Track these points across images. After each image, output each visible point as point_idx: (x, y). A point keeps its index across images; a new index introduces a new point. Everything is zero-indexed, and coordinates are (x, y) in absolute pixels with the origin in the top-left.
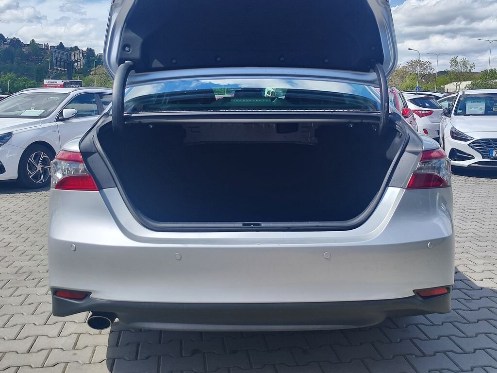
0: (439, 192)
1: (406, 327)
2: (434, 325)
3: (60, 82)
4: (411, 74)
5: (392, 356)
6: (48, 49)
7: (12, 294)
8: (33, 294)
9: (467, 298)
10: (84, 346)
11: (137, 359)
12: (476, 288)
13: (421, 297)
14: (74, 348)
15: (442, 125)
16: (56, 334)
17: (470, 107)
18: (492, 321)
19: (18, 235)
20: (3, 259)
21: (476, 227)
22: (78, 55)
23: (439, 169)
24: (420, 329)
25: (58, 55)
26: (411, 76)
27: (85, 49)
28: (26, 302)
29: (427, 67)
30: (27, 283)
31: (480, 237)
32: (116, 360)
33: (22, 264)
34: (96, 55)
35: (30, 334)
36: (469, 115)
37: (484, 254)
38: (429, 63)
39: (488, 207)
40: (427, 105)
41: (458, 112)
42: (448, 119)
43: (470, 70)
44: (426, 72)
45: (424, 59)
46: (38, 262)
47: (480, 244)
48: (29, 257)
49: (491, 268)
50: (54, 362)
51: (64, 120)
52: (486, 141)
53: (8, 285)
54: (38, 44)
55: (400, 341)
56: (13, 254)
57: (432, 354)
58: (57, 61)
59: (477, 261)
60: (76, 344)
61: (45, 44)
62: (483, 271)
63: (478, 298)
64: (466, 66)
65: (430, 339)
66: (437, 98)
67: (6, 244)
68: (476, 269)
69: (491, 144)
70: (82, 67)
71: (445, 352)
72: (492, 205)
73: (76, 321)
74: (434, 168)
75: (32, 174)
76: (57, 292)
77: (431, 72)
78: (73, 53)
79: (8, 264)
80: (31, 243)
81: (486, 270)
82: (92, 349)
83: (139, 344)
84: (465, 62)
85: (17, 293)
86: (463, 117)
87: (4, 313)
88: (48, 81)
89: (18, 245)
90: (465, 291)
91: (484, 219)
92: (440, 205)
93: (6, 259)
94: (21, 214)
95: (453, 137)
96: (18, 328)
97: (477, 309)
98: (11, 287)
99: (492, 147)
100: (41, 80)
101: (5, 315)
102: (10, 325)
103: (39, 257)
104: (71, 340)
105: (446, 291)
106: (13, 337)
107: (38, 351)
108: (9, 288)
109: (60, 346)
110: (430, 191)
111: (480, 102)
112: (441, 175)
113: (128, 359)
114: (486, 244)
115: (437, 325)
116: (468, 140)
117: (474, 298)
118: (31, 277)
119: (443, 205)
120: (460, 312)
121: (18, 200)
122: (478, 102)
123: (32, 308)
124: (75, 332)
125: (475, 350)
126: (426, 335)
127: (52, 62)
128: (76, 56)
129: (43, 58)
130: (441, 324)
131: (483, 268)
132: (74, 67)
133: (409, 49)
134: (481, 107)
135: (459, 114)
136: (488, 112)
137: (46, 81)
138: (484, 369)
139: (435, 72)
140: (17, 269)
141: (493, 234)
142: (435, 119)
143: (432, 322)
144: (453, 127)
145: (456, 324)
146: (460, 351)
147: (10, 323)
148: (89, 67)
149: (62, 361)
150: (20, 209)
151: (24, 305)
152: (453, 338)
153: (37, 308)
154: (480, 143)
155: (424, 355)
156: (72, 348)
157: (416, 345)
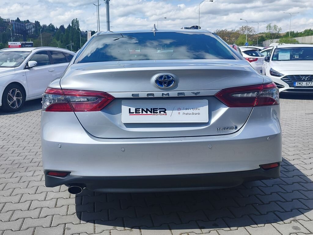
0: (272, 108)
1: (251, 188)
2: (268, 186)
3: (19, 43)
4: (242, 35)
5: (245, 205)
6: (9, 22)
7: (11, 176)
8: (24, 176)
9: (286, 170)
10: (61, 205)
11: (94, 212)
12: (290, 165)
13: (264, 169)
14: (55, 207)
15: (264, 67)
16: (43, 199)
17: (281, 56)
18: (301, 183)
19: (8, 141)
20: (1, 156)
21: (287, 129)
22: (30, 26)
23: (272, 94)
24: (260, 189)
25: (17, 26)
26: (242, 36)
27: (34, 22)
28: (21, 181)
29: (252, 30)
30: (19, 170)
31: (290, 135)
32: (82, 213)
33: (14, 158)
34: (41, 26)
35: (27, 199)
36: (281, 60)
37: (294, 145)
38: (253, 28)
39: (294, 117)
40: (254, 54)
41: (274, 59)
42: (268, 63)
43: (278, 32)
44: (251, 34)
45: (250, 26)
46: (24, 157)
47: (292, 139)
48: (17, 154)
49: (299, 152)
50: (45, 215)
51: (29, 68)
52: (292, 77)
53: (8, 171)
54: (3, 19)
55: (249, 196)
56: (7, 152)
57: (268, 203)
58: (16, 30)
59: (290, 149)
60: (56, 205)
61: (7, 19)
62: (294, 155)
63: (292, 170)
64: (276, 30)
65: (266, 195)
66: (260, 50)
67: (2, 146)
68: (290, 153)
69: (294, 78)
70: (33, 33)
71: (275, 202)
72: (296, 115)
73: (54, 191)
74: (269, 94)
75: (10, 103)
76: (48, 173)
77: (254, 34)
78: (26, 24)
79: (5, 159)
80: (17, 146)
81: (296, 154)
82: (66, 206)
83: (94, 203)
84: (275, 27)
85: (15, 176)
86: (277, 62)
87: (9, 188)
88: (11, 43)
89: (9, 147)
90: (284, 166)
91: (292, 124)
92: (273, 115)
93: (3, 156)
94: (7, 128)
95: (272, 75)
96: (19, 196)
97: (292, 177)
98: (10, 173)
99: (295, 80)
100: (6, 42)
101: (10, 189)
102: (14, 195)
103: (24, 154)
104: (53, 202)
105: (277, 165)
106: (17, 201)
107: (34, 209)
108: (9, 173)
109: (47, 206)
110: (267, 107)
111: (287, 52)
112: (274, 98)
113: (89, 212)
114: (295, 138)
115: (270, 186)
116: (281, 76)
117: (290, 170)
118: (21, 166)
119: (275, 115)
120: (282, 178)
121: (3, 120)
122: (286, 52)
123: (26, 184)
124: (54, 197)
125: (292, 200)
126: (263, 192)
127: (13, 30)
128: (28, 27)
129: (6, 28)
130: (271, 185)
131: (294, 153)
132: (27, 34)
133: (241, 19)
134: (287, 55)
135: (275, 60)
136: (292, 58)
137: (9, 43)
138: (299, 210)
139: (257, 33)
140: (11, 162)
141: (298, 133)
142: (259, 63)
143: (266, 185)
144: (271, 69)
145: (280, 185)
146: (284, 200)
147: (14, 193)
148: (37, 33)
149: (50, 214)
150: (5, 125)
151: (20, 182)
152: (279, 193)
153: (28, 184)
154: (287, 78)
155: (264, 204)
156: (54, 207)
157: (258, 198)
